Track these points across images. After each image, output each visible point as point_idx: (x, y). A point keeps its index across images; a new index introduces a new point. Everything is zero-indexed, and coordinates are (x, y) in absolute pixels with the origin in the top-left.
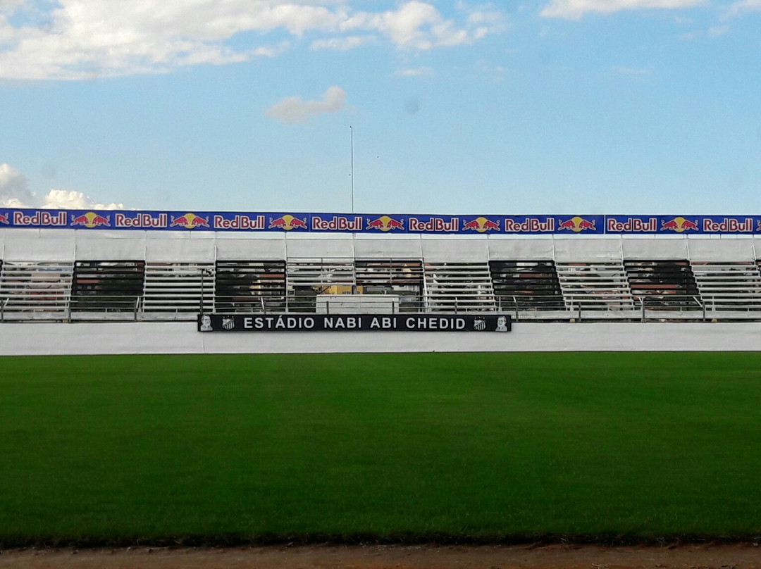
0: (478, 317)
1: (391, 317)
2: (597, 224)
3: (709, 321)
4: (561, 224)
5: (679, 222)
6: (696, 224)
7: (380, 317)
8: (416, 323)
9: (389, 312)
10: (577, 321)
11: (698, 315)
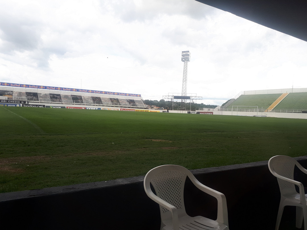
0: (22, 101)
1: (5, 100)
2: (45, 88)
3: (63, 104)
4: (39, 87)
5: (59, 88)
6: (62, 89)
7: (3, 100)
8: (10, 102)
9: (5, 99)
10: (40, 103)
11: (61, 103)
